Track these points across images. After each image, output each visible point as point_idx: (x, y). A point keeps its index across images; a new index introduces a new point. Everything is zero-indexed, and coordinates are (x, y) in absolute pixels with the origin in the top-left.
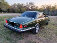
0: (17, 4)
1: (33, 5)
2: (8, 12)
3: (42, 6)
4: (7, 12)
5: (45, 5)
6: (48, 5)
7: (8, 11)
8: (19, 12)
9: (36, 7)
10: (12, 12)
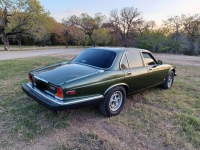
0: (81, 17)
1: (134, 20)
2: (53, 44)
3: (170, 20)
4: (48, 45)
5: (180, 15)
6: (192, 15)
7: (53, 40)
8: (87, 42)
9: (148, 26)
10: (64, 44)
